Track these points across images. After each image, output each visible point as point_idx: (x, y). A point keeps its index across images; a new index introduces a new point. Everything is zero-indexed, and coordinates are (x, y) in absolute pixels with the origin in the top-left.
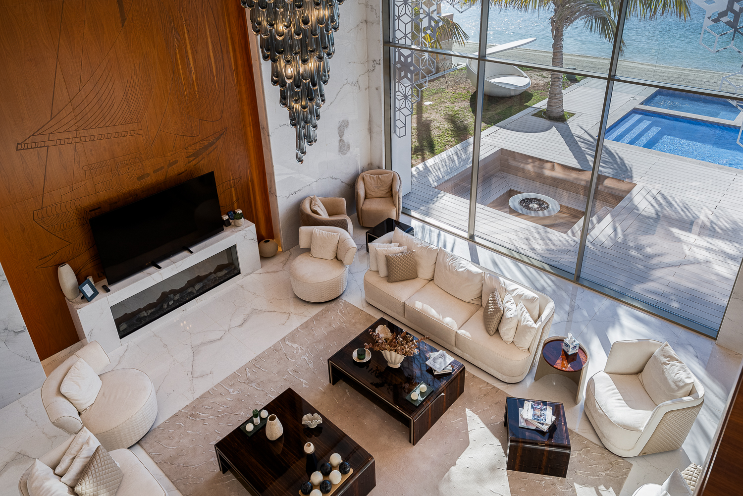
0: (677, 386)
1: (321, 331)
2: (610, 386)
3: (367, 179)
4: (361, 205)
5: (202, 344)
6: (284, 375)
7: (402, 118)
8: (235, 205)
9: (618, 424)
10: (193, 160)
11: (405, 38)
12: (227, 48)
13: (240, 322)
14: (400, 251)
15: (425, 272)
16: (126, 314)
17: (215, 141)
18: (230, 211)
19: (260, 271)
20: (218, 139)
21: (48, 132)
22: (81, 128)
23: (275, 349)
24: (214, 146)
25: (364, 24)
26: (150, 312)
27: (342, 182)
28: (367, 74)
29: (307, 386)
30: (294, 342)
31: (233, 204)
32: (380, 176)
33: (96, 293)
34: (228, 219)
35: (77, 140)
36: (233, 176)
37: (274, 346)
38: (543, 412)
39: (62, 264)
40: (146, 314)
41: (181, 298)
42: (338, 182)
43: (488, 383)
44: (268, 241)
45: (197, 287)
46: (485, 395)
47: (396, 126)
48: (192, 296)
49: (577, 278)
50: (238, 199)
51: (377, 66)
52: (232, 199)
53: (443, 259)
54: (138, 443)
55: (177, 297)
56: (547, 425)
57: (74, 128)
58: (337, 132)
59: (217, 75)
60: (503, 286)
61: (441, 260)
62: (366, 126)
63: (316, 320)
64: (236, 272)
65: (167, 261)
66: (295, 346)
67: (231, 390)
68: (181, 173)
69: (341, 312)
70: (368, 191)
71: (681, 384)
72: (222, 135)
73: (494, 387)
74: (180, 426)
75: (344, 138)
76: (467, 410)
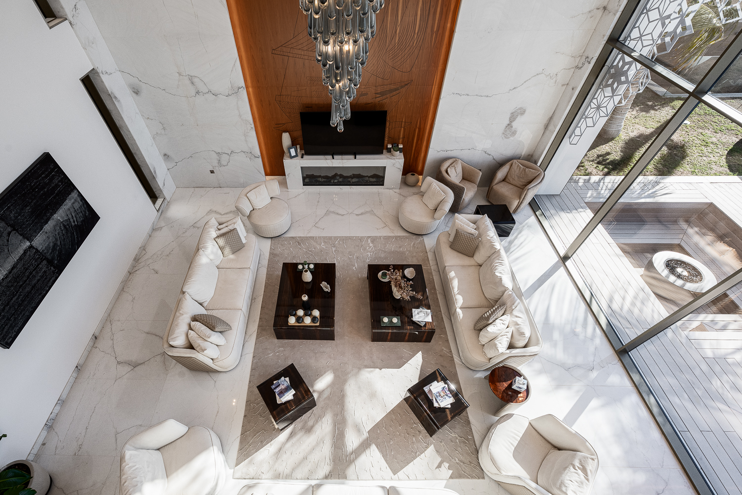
0: (560, 486)
1: (392, 247)
2: (518, 431)
3: (515, 167)
4: (494, 184)
5: (333, 212)
6: (350, 255)
7: (583, 126)
8: (401, 140)
9: (490, 453)
10: (379, 97)
11: (638, 40)
12: (435, 9)
13: (360, 213)
14: (470, 232)
15: (479, 257)
16: (313, 174)
17: (400, 88)
18: (395, 143)
19: (397, 191)
20: (402, 87)
21: (290, 46)
22: (310, 50)
23: (361, 239)
24: (397, 92)
25: (600, 12)
26: (324, 180)
27: (494, 159)
28: (573, 70)
29: (355, 269)
30: (372, 242)
31: (399, 139)
32: (527, 170)
33: (296, 156)
34: (391, 148)
35: (306, 57)
36: (405, 119)
37: (362, 237)
38: (446, 397)
39: (285, 131)
40: (321, 180)
41: (343, 181)
42: (490, 158)
43: (451, 352)
44: (414, 175)
45: (354, 180)
46: (440, 355)
47: (574, 132)
48: (349, 184)
49: (623, 352)
50: (404, 137)
51: (586, 64)
52: (399, 136)
53: (495, 258)
54: (271, 238)
55: (341, 180)
56: (439, 404)
57: (305, 48)
58: (509, 116)
59: (418, 33)
60: (514, 308)
61: (493, 258)
62: (545, 121)
63: (396, 239)
64: (381, 183)
65: (340, 157)
66: (371, 245)
67: (323, 244)
68: (368, 104)
69: (414, 244)
70: (509, 177)
71: (564, 489)
72: (406, 85)
73: (452, 357)
74: (290, 244)
75: (514, 124)
76: (420, 352)
